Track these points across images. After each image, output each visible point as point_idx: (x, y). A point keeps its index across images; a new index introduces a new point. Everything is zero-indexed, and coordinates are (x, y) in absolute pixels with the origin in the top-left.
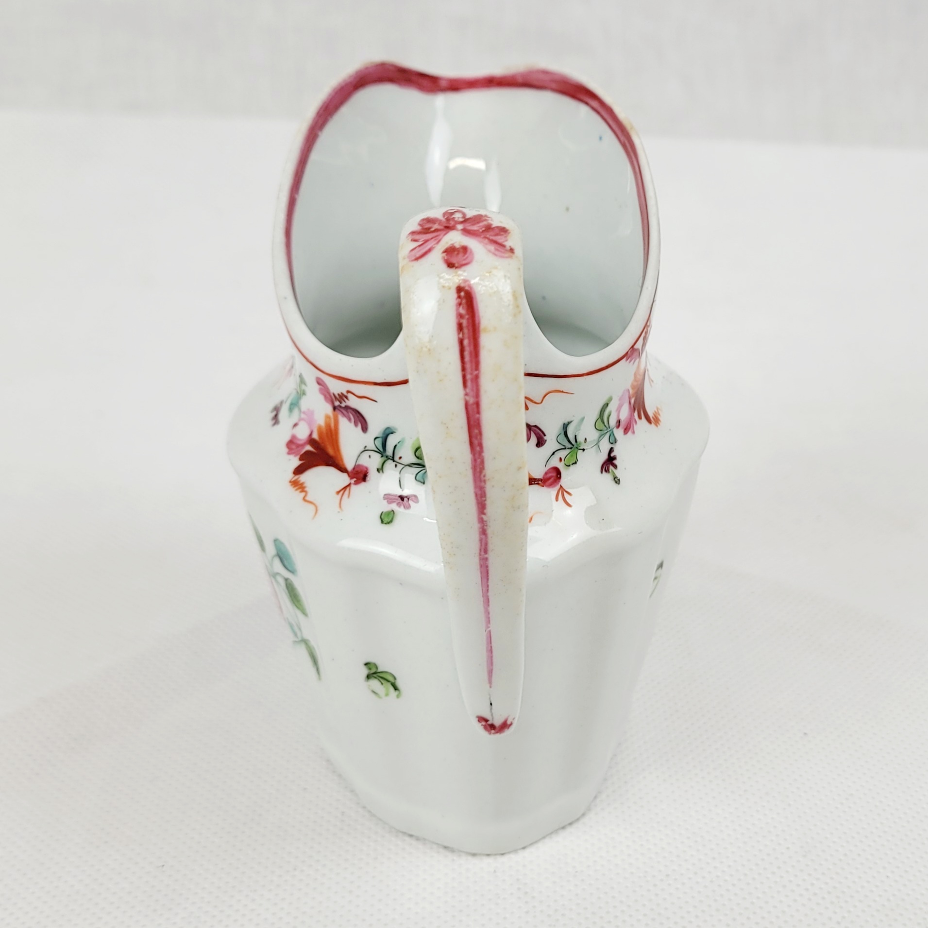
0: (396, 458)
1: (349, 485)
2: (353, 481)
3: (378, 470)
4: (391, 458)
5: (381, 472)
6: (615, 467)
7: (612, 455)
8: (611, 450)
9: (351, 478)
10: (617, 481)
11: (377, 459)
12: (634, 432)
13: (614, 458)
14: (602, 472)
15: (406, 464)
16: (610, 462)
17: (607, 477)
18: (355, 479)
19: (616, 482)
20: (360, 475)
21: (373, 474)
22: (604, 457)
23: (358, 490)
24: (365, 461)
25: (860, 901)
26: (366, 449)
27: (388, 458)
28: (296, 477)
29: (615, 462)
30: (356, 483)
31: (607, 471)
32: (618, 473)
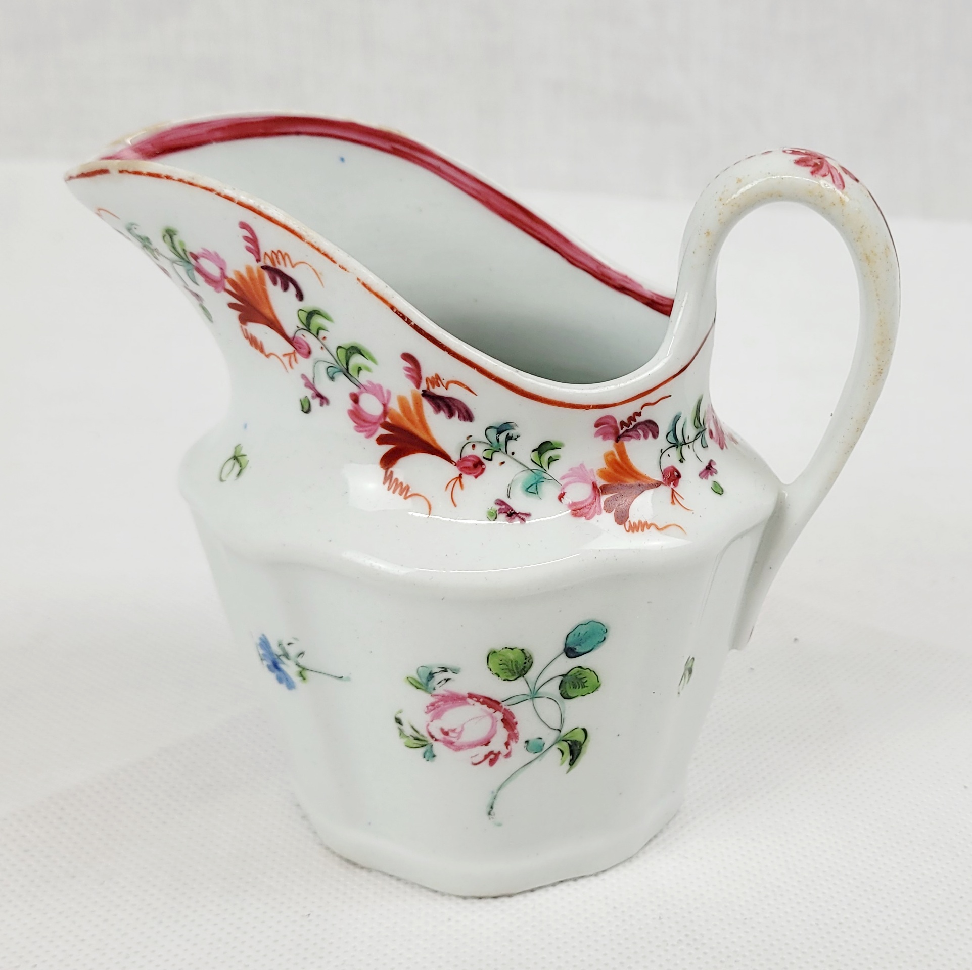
0: (687, 441)
1: (673, 490)
2: (672, 486)
3: (681, 461)
4: (683, 443)
5: (683, 460)
9: (669, 484)
11: (674, 452)
15: (693, 440)
18: (672, 483)
20: (672, 477)
21: (679, 467)
23: (682, 487)
24: (667, 463)
26: (663, 451)
27: (682, 445)
28: (627, 524)
30: (675, 485)
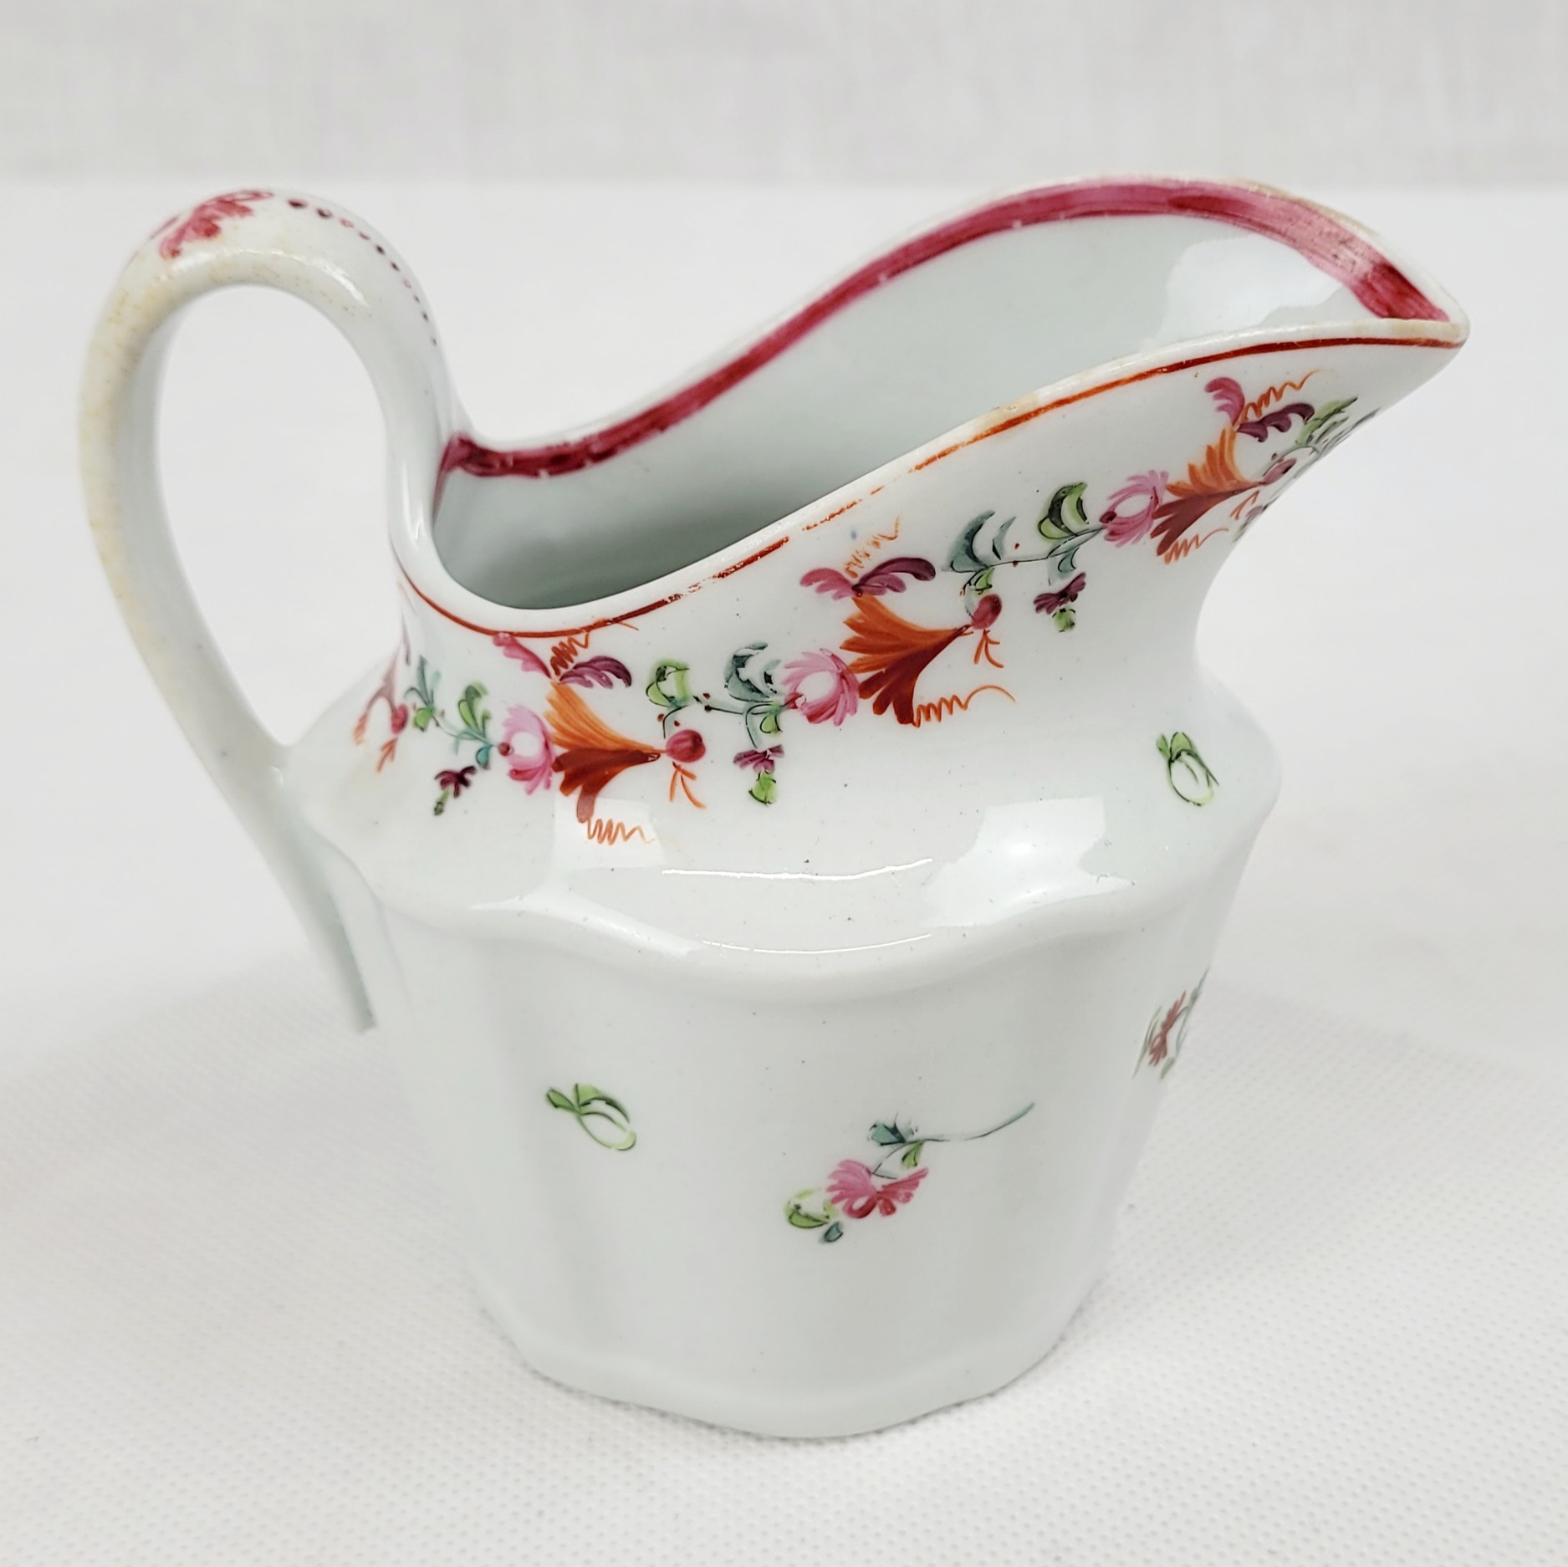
6: (457, 793)
7: (468, 776)
8: (470, 769)
10: (439, 809)
12: (530, 792)
13: (466, 783)
14: (437, 777)
16: (457, 780)
17: (435, 791)
19: (435, 809)
22: (457, 767)
25: (1205, 1487)
29: (463, 788)
31: (444, 783)
32: (451, 804)
